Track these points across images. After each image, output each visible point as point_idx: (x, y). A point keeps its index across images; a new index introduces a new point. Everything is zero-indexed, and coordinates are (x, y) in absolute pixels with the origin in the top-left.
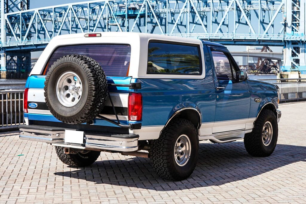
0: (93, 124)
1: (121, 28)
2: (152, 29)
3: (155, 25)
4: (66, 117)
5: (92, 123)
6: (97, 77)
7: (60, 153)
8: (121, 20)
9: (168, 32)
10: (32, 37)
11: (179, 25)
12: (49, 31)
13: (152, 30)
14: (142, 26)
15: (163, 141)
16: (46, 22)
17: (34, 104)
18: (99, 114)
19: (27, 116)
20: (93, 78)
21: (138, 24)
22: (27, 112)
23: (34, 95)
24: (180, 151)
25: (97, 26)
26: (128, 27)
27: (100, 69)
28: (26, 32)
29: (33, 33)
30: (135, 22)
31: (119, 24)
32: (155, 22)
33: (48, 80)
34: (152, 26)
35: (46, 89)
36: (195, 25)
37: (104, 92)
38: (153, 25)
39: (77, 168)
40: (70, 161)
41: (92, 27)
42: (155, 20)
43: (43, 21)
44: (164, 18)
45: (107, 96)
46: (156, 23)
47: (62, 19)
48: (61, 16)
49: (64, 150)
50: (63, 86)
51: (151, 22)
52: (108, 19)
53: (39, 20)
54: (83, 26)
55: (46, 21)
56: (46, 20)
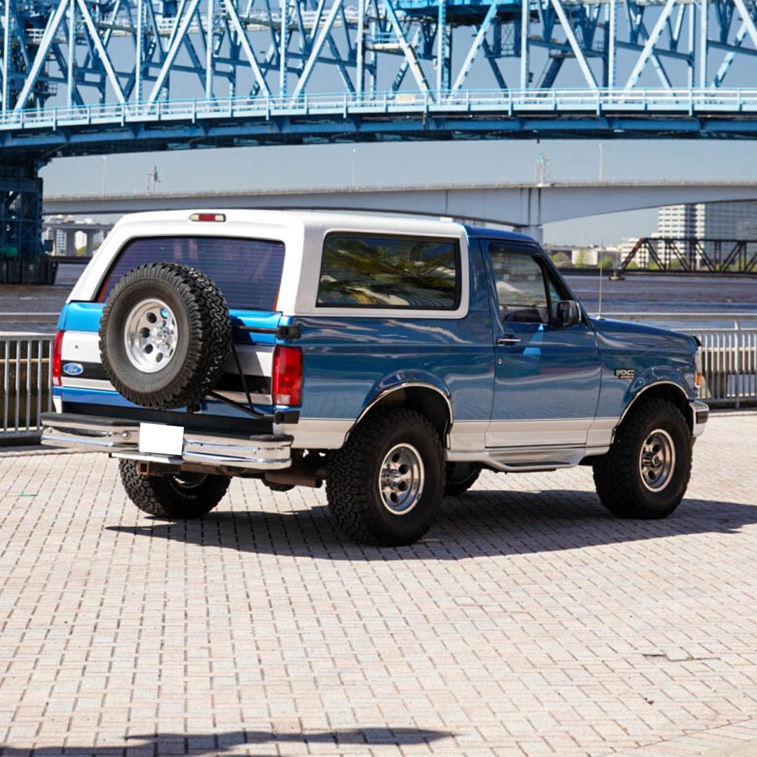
0: (200, 412)
1: (418, 63)
2: (547, 70)
3: (564, 52)
4: (142, 394)
5: (198, 410)
6: (209, 313)
7: (130, 482)
8: (419, 29)
9: (614, 84)
10: (50, 98)
11: (665, 53)
12: (119, 75)
13: (548, 74)
14: (508, 56)
15: (352, 454)
16: (110, 36)
17: (76, 367)
18: (211, 389)
19: (60, 393)
20: (199, 314)
21: (491, 49)
22: (60, 384)
23: (77, 347)
24: (397, 480)
25: (319, 53)
26: (448, 63)
27: (217, 295)
28: (28, 75)
29: (58, 80)
30: (479, 40)
31: (410, 46)
32: (562, 41)
33: (107, 314)
34: (550, 56)
35: (102, 334)
36: (730, 55)
37: (222, 343)
38: (554, 52)
39: (170, 521)
40: (153, 503)
41: (296, 56)
42: (563, 31)
43: (98, 32)
44: (601, 26)
45: (229, 351)
46: (568, 43)
47: (175, 25)
48: (171, 10)
49: (138, 467)
50: (139, 329)
51: (547, 41)
52: (366, 26)
53: (82, 27)
54: (263, 52)
55: (109, 31)
56: (109, 26)
